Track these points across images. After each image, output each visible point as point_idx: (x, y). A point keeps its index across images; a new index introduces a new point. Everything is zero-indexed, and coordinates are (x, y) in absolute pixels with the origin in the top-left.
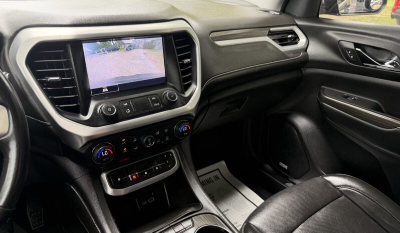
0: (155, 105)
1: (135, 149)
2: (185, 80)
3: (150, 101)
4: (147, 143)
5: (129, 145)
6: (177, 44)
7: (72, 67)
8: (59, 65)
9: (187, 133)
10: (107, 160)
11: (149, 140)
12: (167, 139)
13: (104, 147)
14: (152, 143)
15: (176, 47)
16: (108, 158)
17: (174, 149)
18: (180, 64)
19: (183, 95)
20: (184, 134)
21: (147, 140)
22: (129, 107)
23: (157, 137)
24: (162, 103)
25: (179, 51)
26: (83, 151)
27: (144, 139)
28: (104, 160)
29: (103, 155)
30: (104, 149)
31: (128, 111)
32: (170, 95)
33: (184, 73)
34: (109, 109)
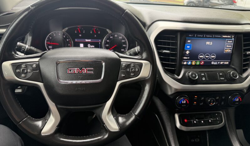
0: (221, 79)
1: (201, 104)
2: (245, 65)
3: (218, 75)
4: (210, 102)
5: (198, 101)
6: (245, 41)
7: (177, 47)
8: (169, 44)
9: (237, 103)
10: (184, 107)
11: (212, 101)
12: (223, 103)
13: (185, 98)
14: (213, 104)
15: (244, 42)
16: (185, 105)
17: (223, 112)
18: (244, 54)
19: (241, 76)
20: (236, 103)
21: (211, 100)
22: (204, 76)
23: (217, 100)
24: (226, 78)
25: (245, 45)
26: (172, 97)
27: (209, 99)
28: (183, 106)
29: (183, 102)
30: (184, 99)
31: (204, 79)
32: (233, 74)
33: (245, 61)
34: (194, 75)
